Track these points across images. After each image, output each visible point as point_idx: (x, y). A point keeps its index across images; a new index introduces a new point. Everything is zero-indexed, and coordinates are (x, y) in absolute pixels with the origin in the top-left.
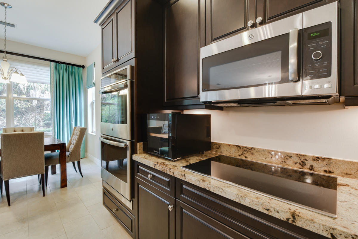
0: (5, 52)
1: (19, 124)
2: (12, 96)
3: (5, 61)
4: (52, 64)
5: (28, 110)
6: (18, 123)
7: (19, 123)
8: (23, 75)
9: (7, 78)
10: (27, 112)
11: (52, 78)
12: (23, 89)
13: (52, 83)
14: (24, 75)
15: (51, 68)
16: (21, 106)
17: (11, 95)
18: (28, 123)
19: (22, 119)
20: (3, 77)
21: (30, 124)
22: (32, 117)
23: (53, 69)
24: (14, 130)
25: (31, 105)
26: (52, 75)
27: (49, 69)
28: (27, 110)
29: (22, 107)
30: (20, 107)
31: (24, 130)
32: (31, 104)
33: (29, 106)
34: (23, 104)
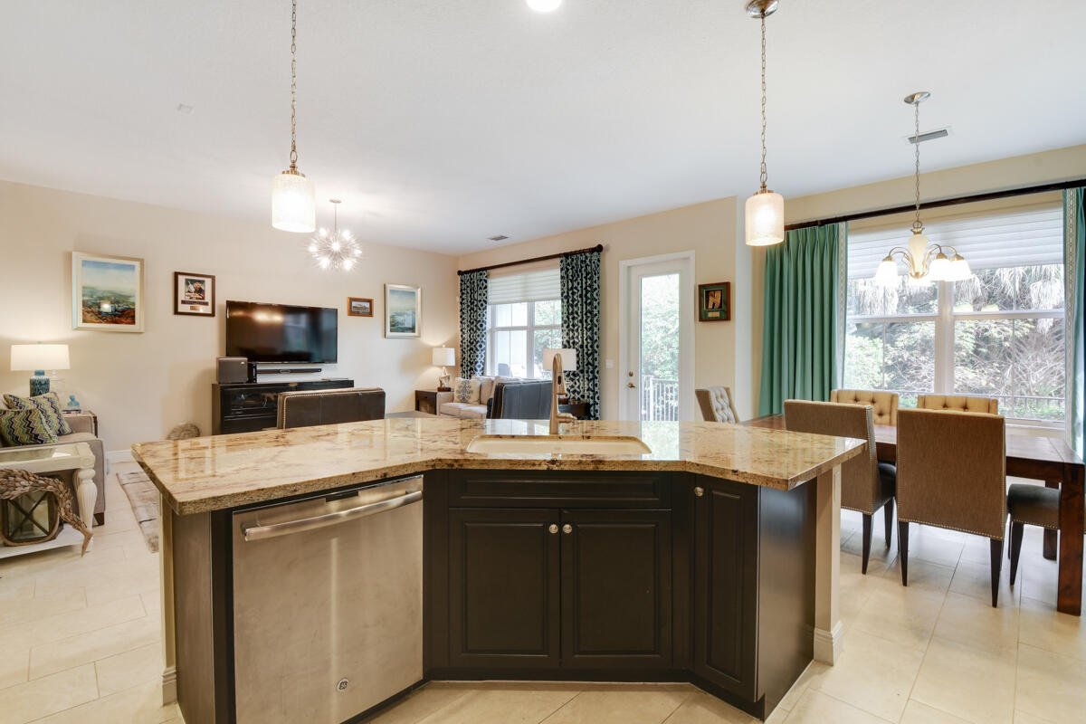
0: (918, 207)
1: (993, 386)
2: (951, 312)
3: (918, 233)
4: (1068, 196)
5: (1025, 346)
6: (991, 384)
7: (995, 382)
8: (959, 257)
9: (921, 274)
10: (1021, 351)
11: (1071, 240)
12: (1008, 283)
13: (1070, 259)
14: (962, 258)
15: (1068, 209)
16: (999, 333)
17: (949, 310)
18: (1024, 384)
19: (1004, 370)
20: (913, 274)
21: (1031, 389)
22: (1038, 366)
23: (1072, 212)
24: (943, 403)
25: (1031, 329)
26: (1071, 231)
27: (1060, 213)
28: (1021, 343)
29: (1002, 337)
30: (996, 335)
31: (969, 405)
32: (1033, 327)
33: (1026, 331)
34: (1006, 328)
